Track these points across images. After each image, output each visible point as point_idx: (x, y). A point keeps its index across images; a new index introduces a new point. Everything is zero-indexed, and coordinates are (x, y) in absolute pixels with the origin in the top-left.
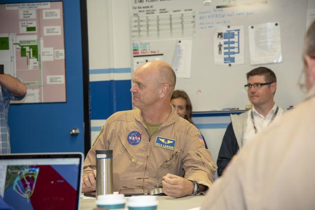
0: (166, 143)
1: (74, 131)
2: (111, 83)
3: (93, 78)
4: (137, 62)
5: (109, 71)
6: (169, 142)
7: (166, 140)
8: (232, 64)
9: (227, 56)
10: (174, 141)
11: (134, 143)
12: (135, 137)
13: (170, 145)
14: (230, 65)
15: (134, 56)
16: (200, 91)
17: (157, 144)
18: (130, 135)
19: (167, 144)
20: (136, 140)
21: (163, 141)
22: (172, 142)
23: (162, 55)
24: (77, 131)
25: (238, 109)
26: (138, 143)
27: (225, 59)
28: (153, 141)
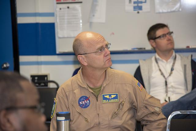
0: (110, 98)
1: (5, 66)
2: (37, 25)
3: (21, 20)
4: (59, 8)
5: (35, 15)
6: (113, 96)
7: (110, 95)
8: (140, 11)
9: (136, 5)
10: (117, 95)
11: (86, 106)
12: (84, 101)
13: (114, 98)
14: (138, 12)
15: (57, 3)
16: (113, 34)
17: (104, 101)
18: (80, 100)
19: (112, 99)
20: (86, 104)
21: (108, 97)
22: (116, 95)
23: (81, 2)
24: (8, 65)
25: (145, 49)
26: (88, 106)
27: (134, 8)
28: (100, 99)
